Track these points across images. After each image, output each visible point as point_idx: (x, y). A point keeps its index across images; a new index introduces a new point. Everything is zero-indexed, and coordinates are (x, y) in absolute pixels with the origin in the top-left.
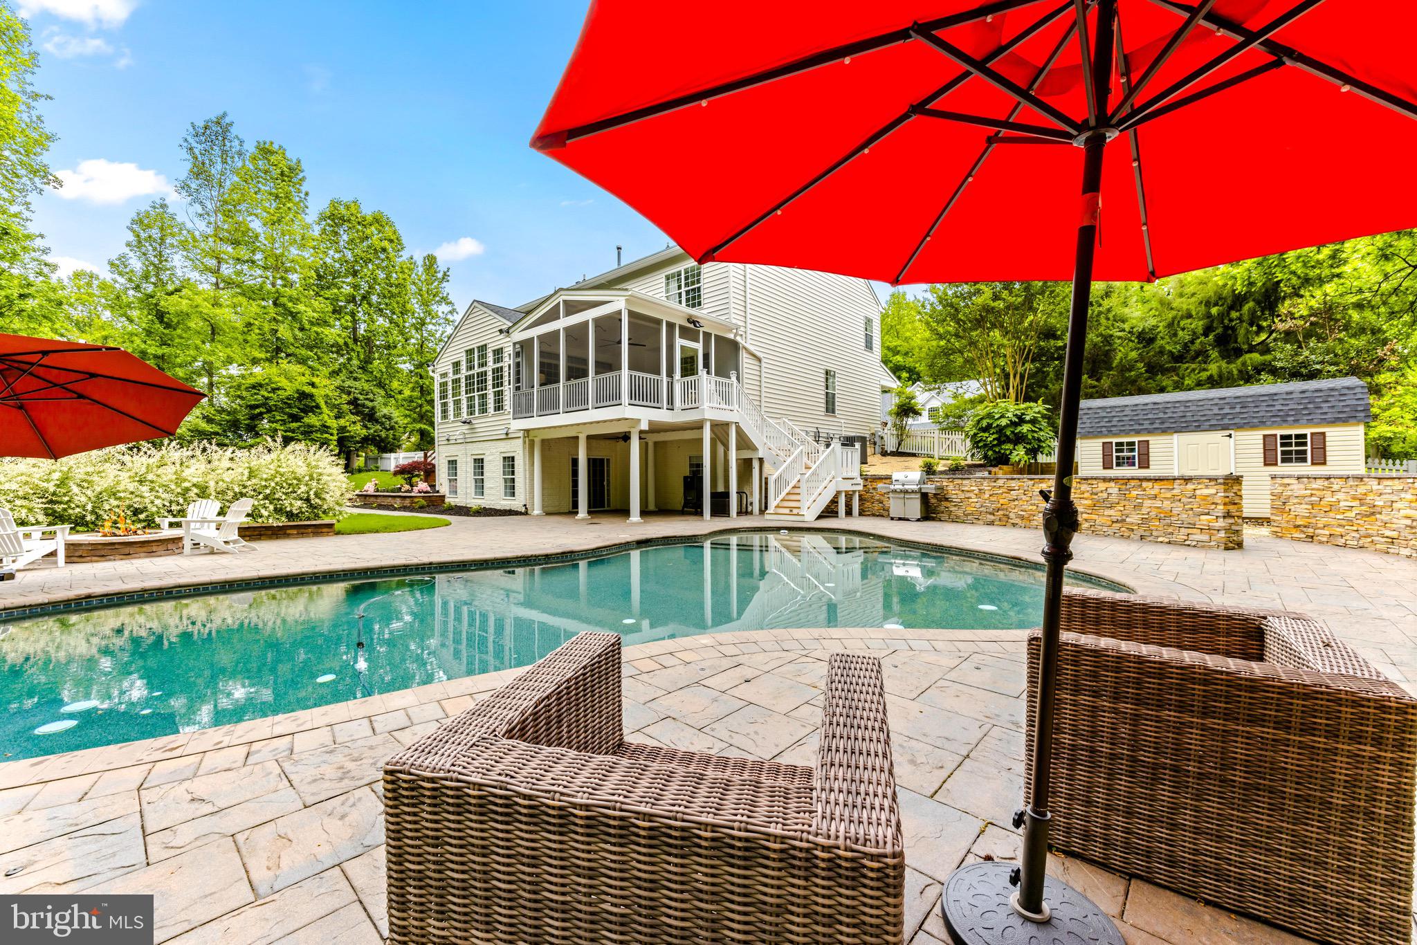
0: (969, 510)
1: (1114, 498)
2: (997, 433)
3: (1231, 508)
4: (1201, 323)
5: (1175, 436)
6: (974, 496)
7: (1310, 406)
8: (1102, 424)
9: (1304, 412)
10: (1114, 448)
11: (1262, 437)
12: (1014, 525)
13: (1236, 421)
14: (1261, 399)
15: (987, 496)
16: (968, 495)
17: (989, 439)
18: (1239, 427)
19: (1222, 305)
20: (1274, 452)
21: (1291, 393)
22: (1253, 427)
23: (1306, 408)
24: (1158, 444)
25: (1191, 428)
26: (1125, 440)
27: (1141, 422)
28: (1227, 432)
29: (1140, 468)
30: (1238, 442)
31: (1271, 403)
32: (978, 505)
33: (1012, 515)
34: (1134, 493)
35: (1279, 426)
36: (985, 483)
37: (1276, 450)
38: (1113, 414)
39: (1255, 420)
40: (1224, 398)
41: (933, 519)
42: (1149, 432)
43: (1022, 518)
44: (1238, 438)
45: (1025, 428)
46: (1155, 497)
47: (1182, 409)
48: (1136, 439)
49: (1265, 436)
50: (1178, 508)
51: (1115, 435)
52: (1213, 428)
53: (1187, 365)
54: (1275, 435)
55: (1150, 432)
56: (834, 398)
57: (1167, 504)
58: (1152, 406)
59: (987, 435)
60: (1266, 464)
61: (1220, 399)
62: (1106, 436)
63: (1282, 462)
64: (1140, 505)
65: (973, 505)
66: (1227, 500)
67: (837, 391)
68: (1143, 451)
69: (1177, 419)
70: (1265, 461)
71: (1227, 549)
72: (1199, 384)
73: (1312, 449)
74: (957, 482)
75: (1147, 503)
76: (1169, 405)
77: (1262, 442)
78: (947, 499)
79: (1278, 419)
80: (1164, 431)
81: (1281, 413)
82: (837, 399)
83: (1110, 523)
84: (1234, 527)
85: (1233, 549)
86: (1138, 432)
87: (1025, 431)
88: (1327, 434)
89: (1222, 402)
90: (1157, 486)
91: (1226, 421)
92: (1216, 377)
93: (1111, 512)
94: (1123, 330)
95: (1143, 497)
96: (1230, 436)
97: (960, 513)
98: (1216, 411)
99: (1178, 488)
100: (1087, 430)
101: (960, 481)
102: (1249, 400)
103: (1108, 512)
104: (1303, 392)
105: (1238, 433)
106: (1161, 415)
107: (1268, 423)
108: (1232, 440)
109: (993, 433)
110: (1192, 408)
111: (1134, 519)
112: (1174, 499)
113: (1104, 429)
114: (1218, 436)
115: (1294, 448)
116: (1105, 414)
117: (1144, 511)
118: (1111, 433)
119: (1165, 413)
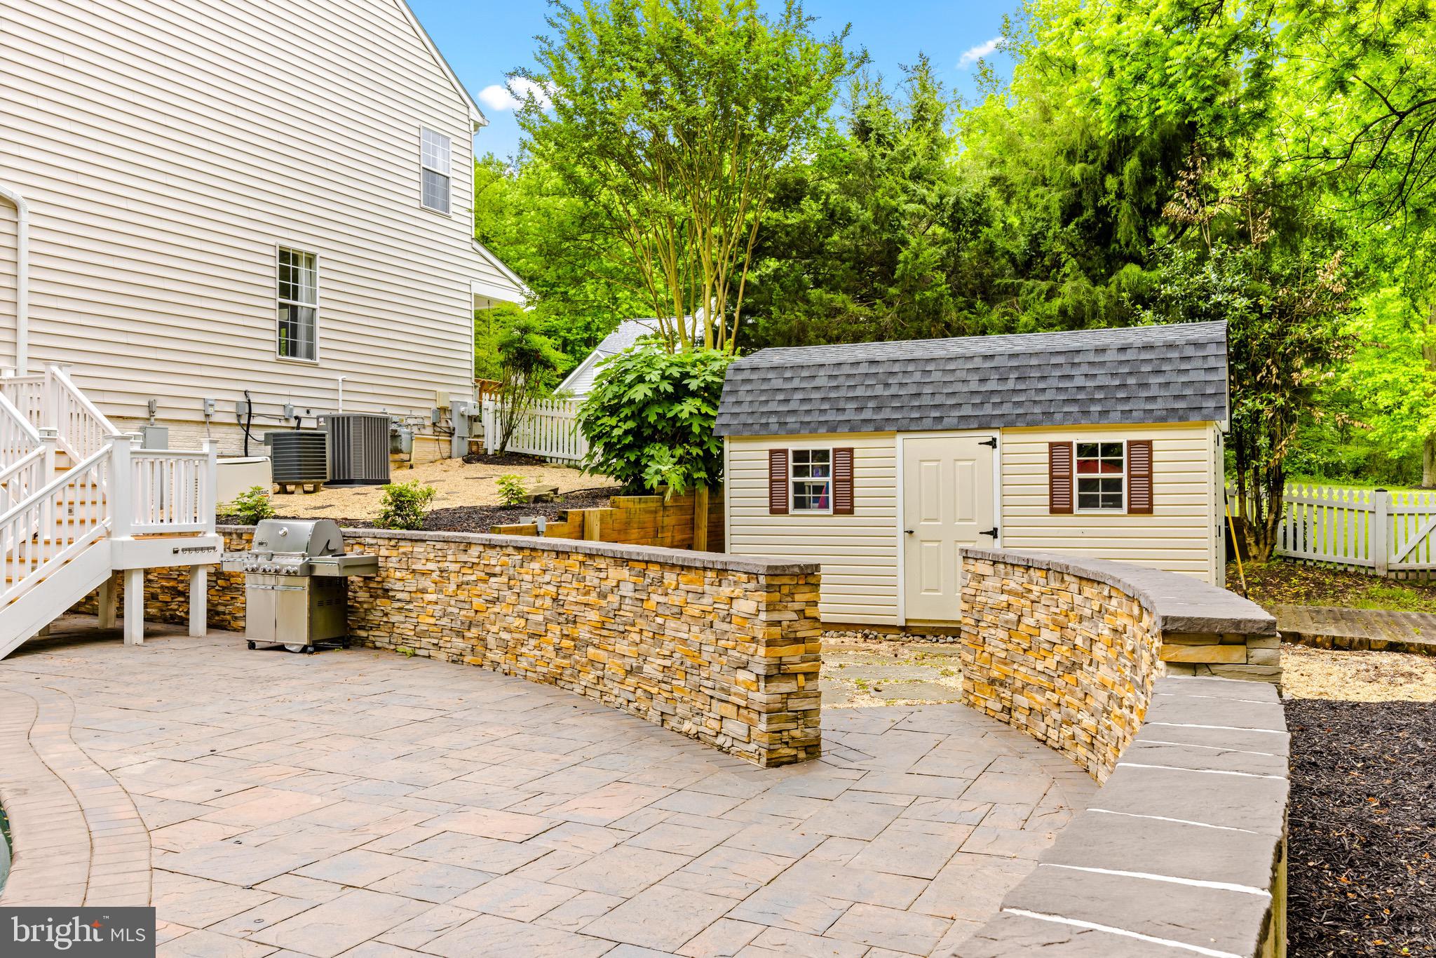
0: (424, 622)
2: (632, 417)
3: (790, 653)
4: (1059, 195)
5: (899, 438)
6: (431, 588)
7: (1131, 381)
8: (772, 407)
9: (1121, 395)
10: (791, 464)
11: (1046, 448)
12: (495, 666)
13: (1006, 409)
14: (1054, 360)
15: (452, 588)
16: (422, 582)
17: (617, 432)
18: (1009, 424)
19: (1093, 162)
20: (1066, 482)
21: (1104, 350)
22: (1032, 424)
23: (1123, 386)
24: (869, 457)
25: (927, 423)
26: (811, 445)
27: (842, 405)
28: (987, 435)
29: (836, 512)
30: (1007, 459)
31: (1067, 371)
35: (1076, 425)
37: (1070, 477)
38: (796, 383)
39: (1037, 410)
40: (992, 356)
41: (362, 644)
42: (852, 430)
44: (1007, 448)
45: (687, 408)
46: (680, 612)
47: (917, 377)
48: (830, 445)
49: (1052, 446)
51: (792, 434)
52: (964, 424)
53: (1031, 283)
54: (1069, 444)
55: (854, 428)
56: (311, 320)
58: (863, 369)
59: (613, 421)
60: (1053, 511)
61: (986, 357)
62: (774, 436)
63: (1081, 505)
65: (430, 608)
66: (776, 631)
67: (319, 303)
68: (843, 473)
69: (906, 401)
70: (1052, 504)
71: (774, 763)
72: (1046, 324)
73: (1130, 476)
74: (404, 547)
75: (670, 627)
76: (896, 368)
77: (1046, 458)
78: (385, 593)
79: (1074, 408)
80: (880, 428)
81: (1081, 396)
82: (319, 323)
83: (621, 673)
84: (794, 704)
85: (794, 761)
86: (835, 428)
87: (685, 415)
88: (1155, 446)
89: (988, 364)
90: (683, 583)
91: (988, 410)
92: (1070, 312)
94: (923, 201)
95: (664, 612)
96: (993, 443)
97: (408, 630)
98: (974, 386)
100: (743, 419)
101: (408, 547)
102: (1034, 362)
104: (1122, 349)
105: (1009, 438)
106: (879, 390)
107: (1058, 417)
108: (997, 451)
109: (626, 419)
110: (936, 376)
112: (703, 621)
113: (773, 419)
114: (969, 443)
115: (1100, 475)
116: (778, 384)
118: (787, 429)
119: (887, 385)
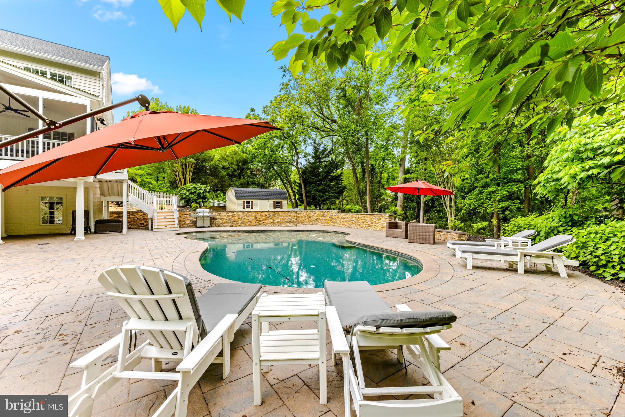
0: (223, 222)
1: (271, 216)
7: (280, 195)
8: (242, 196)
10: (246, 203)
11: (273, 202)
12: (240, 226)
13: (269, 197)
14: (272, 192)
15: (230, 217)
16: (223, 217)
21: (276, 192)
22: (272, 199)
24: (255, 202)
25: (261, 198)
26: (248, 201)
27: (252, 196)
29: (251, 209)
31: (274, 194)
32: (227, 220)
33: (239, 223)
34: (277, 215)
36: (230, 213)
37: (275, 205)
38: (244, 193)
43: (243, 223)
44: (270, 202)
46: (282, 216)
47: (259, 193)
48: (250, 201)
50: (287, 218)
54: (275, 201)
55: (254, 199)
57: (284, 217)
60: (274, 208)
63: (276, 208)
64: (278, 218)
68: (252, 204)
69: (258, 196)
73: (281, 205)
74: (218, 213)
75: (280, 217)
78: (214, 219)
80: (257, 199)
81: (276, 197)
86: (251, 199)
89: (266, 192)
90: (282, 213)
91: (267, 197)
93: (271, 220)
95: (279, 216)
96: (268, 201)
97: (220, 223)
98: (265, 195)
99: (287, 213)
100: (239, 197)
101: (220, 213)
102: (270, 192)
103: (270, 220)
110: (261, 193)
111: (276, 221)
112: (286, 216)
114: (266, 201)
115: (278, 205)
116: (242, 193)
117: (279, 219)
118: (245, 199)
119: (256, 194)
